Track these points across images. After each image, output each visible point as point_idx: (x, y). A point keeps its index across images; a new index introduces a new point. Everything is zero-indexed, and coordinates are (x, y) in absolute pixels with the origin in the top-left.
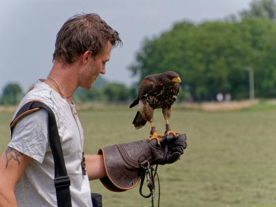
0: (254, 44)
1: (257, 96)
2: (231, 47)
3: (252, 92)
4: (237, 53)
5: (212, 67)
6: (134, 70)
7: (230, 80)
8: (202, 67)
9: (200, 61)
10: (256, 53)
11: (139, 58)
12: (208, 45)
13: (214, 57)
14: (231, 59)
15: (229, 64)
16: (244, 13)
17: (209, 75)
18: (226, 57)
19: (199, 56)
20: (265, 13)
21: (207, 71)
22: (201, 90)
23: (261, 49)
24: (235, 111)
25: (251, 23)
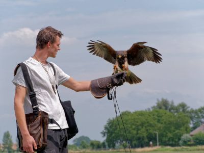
0: (159, 121)
1: (159, 145)
2: (148, 122)
3: (158, 144)
4: (151, 125)
5: (139, 132)
6: (104, 134)
7: (148, 137)
8: (135, 132)
9: (134, 129)
10: (159, 125)
11: (106, 128)
12: (137, 122)
13: (140, 127)
14: (148, 128)
15: (147, 130)
16: (154, 107)
17: (138, 135)
18: (146, 127)
19: (134, 127)
20: (164, 107)
21: (137, 134)
22: (134, 142)
23: (162, 123)
24: (150, 151)
25: (157, 112)
